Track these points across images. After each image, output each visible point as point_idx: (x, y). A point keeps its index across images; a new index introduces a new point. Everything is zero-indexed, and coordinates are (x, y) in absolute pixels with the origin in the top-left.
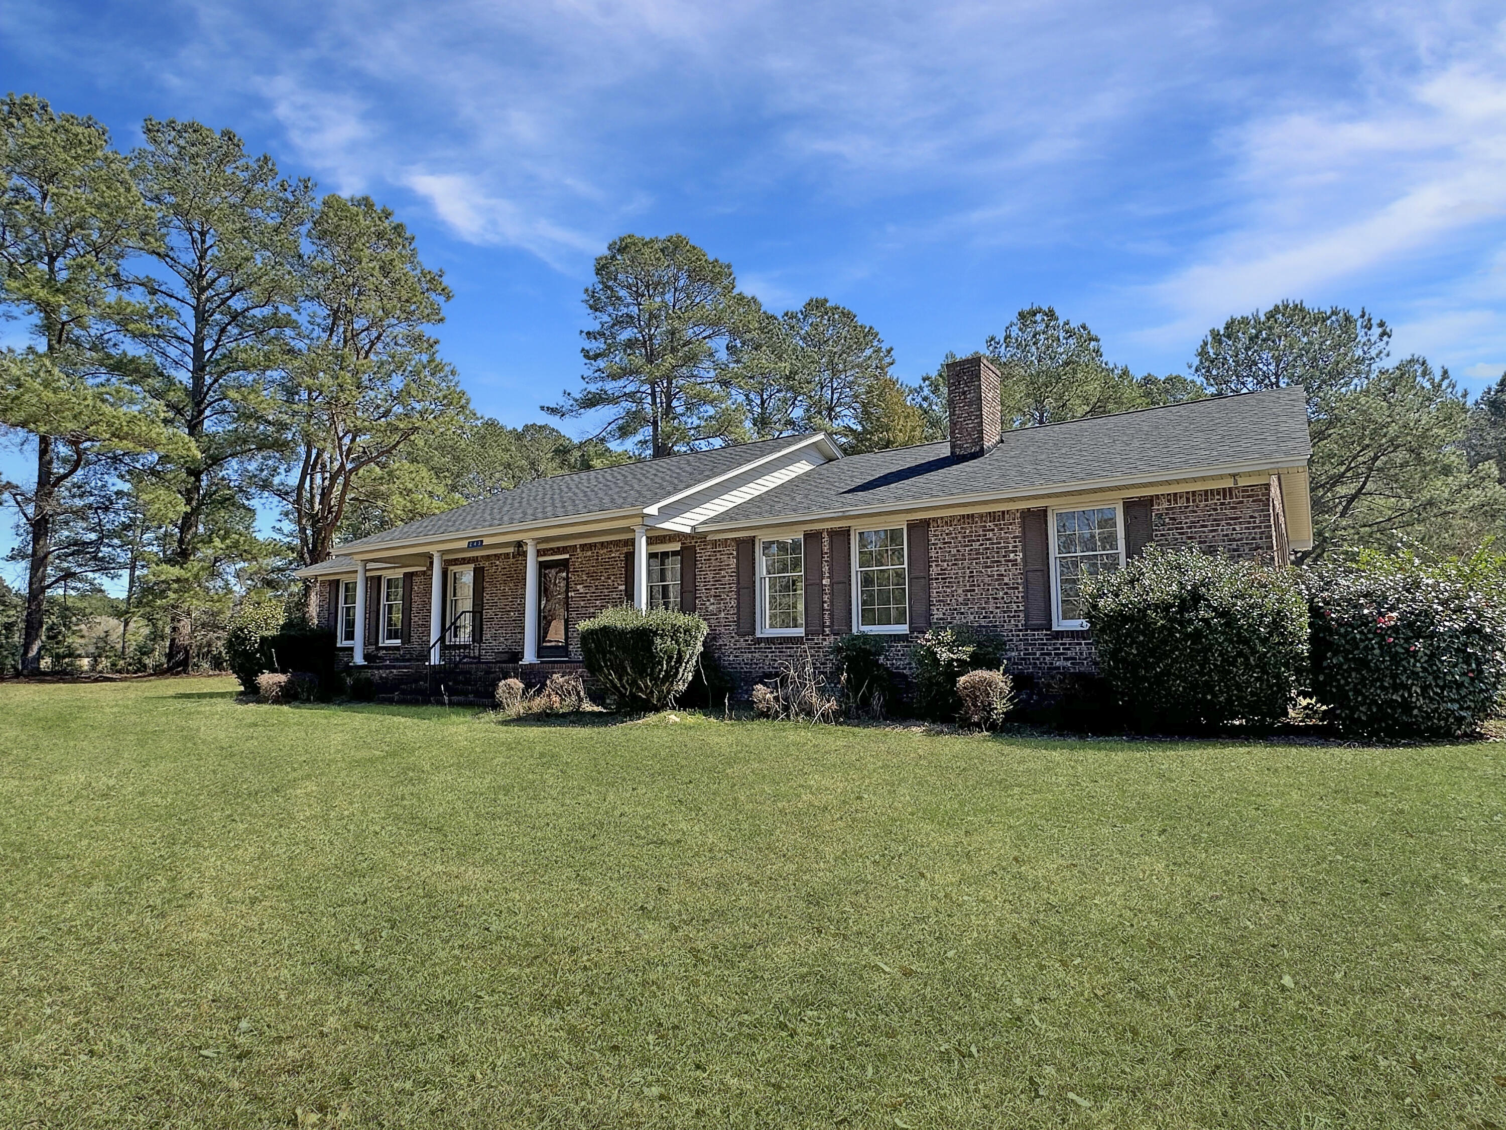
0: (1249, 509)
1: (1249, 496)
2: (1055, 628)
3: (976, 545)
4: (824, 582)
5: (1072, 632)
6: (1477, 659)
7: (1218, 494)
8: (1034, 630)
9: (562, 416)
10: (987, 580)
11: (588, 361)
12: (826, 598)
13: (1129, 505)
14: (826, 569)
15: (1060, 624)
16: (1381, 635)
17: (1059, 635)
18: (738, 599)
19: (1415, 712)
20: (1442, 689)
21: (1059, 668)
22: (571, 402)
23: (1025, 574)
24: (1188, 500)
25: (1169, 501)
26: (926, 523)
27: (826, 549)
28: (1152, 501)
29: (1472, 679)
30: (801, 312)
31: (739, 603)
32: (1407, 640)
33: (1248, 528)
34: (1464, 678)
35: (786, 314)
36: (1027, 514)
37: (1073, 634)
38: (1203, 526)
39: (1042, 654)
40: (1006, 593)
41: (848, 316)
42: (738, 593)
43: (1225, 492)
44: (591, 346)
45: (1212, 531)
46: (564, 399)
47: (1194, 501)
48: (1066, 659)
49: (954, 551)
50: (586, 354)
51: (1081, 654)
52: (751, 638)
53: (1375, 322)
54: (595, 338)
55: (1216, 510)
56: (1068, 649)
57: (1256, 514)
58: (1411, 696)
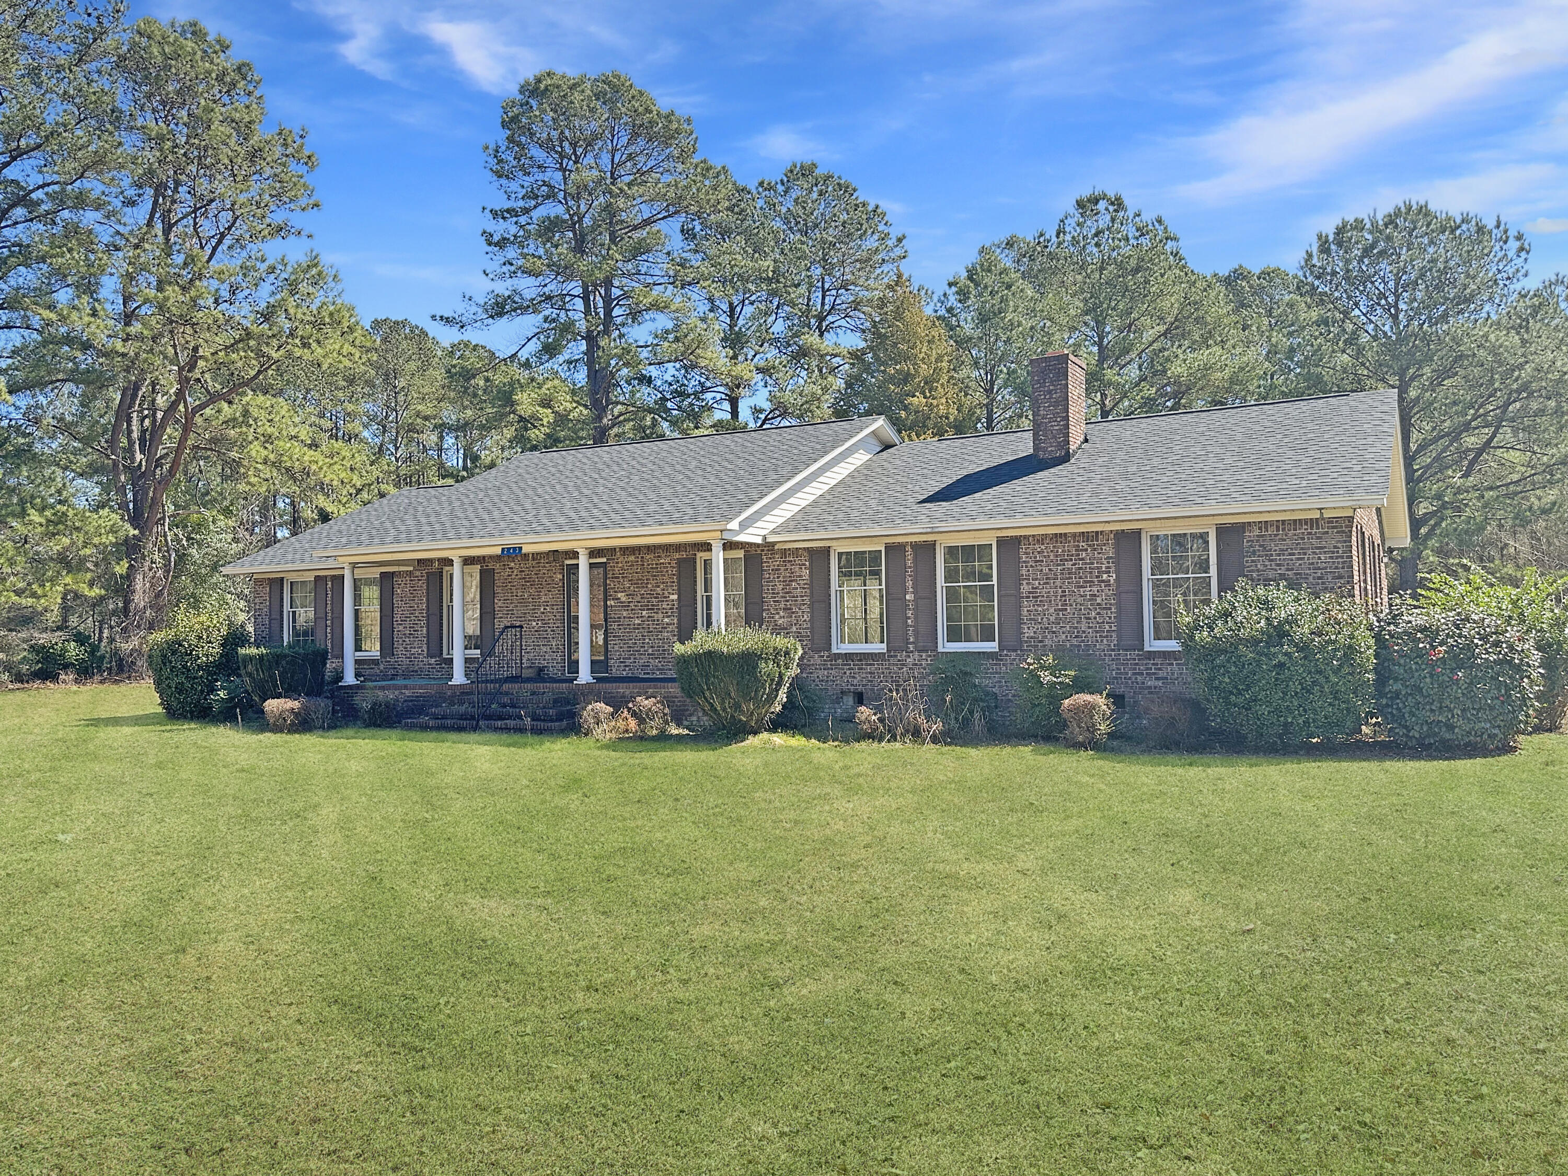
0: (1331, 542)
1: (1333, 527)
2: (1147, 648)
3: (1068, 565)
4: (908, 597)
5: (1164, 652)
6: (1506, 685)
7: (1306, 524)
8: (1126, 650)
9: (462, 327)
10: (1080, 600)
11: (489, 249)
12: (909, 614)
13: (1222, 530)
14: (909, 584)
15: (1153, 645)
16: (1432, 665)
17: (1152, 655)
18: (812, 612)
19: (1456, 730)
20: (1478, 710)
21: (1150, 687)
22: (474, 309)
23: (1118, 595)
24: (1278, 528)
25: (1260, 528)
26: (1017, 540)
27: (909, 563)
28: (1244, 528)
29: (1503, 702)
30: (782, 181)
31: (812, 617)
32: (1452, 670)
33: (1331, 558)
34: (1495, 701)
35: (761, 184)
36: (1120, 536)
37: (1165, 655)
38: (1290, 554)
39: (1134, 674)
40: (1099, 614)
41: (846, 189)
42: (811, 606)
43: (1312, 522)
44: (496, 228)
45: (1298, 559)
46: (464, 305)
47: (1283, 530)
48: (1157, 679)
49: (1046, 570)
50: (488, 237)
51: (1173, 674)
52: (826, 654)
53: (1512, 233)
54: (504, 218)
55: (1303, 539)
56: (1160, 669)
57: (1339, 545)
58: (1453, 716)
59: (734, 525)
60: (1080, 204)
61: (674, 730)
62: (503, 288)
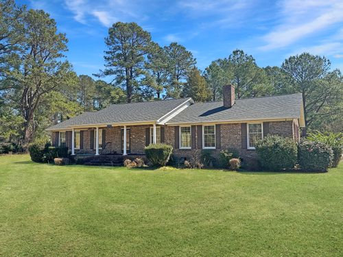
1: (288, 123)
2: (248, 149)
4: (196, 137)
7: (282, 122)
8: (243, 149)
10: (233, 138)
12: (196, 140)
13: (264, 123)
14: (196, 134)
16: (310, 153)
21: (249, 157)
22: (102, 73)
23: (242, 137)
25: (272, 123)
26: (220, 125)
27: (196, 129)
28: (269, 123)
30: (169, 46)
31: (175, 141)
32: (314, 154)
35: (165, 47)
36: (242, 124)
37: (252, 150)
38: (279, 129)
39: (245, 154)
40: (237, 141)
41: (183, 48)
44: (107, 56)
46: (99, 72)
47: (277, 123)
49: (226, 131)
50: (105, 58)
51: (254, 154)
52: (178, 149)
53: (327, 60)
54: (109, 54)
56: (251, 153)
57: (290, 127)
59: (158, 121)
60: (234, 52)
61: (145, 166)
62: (108, 68)
